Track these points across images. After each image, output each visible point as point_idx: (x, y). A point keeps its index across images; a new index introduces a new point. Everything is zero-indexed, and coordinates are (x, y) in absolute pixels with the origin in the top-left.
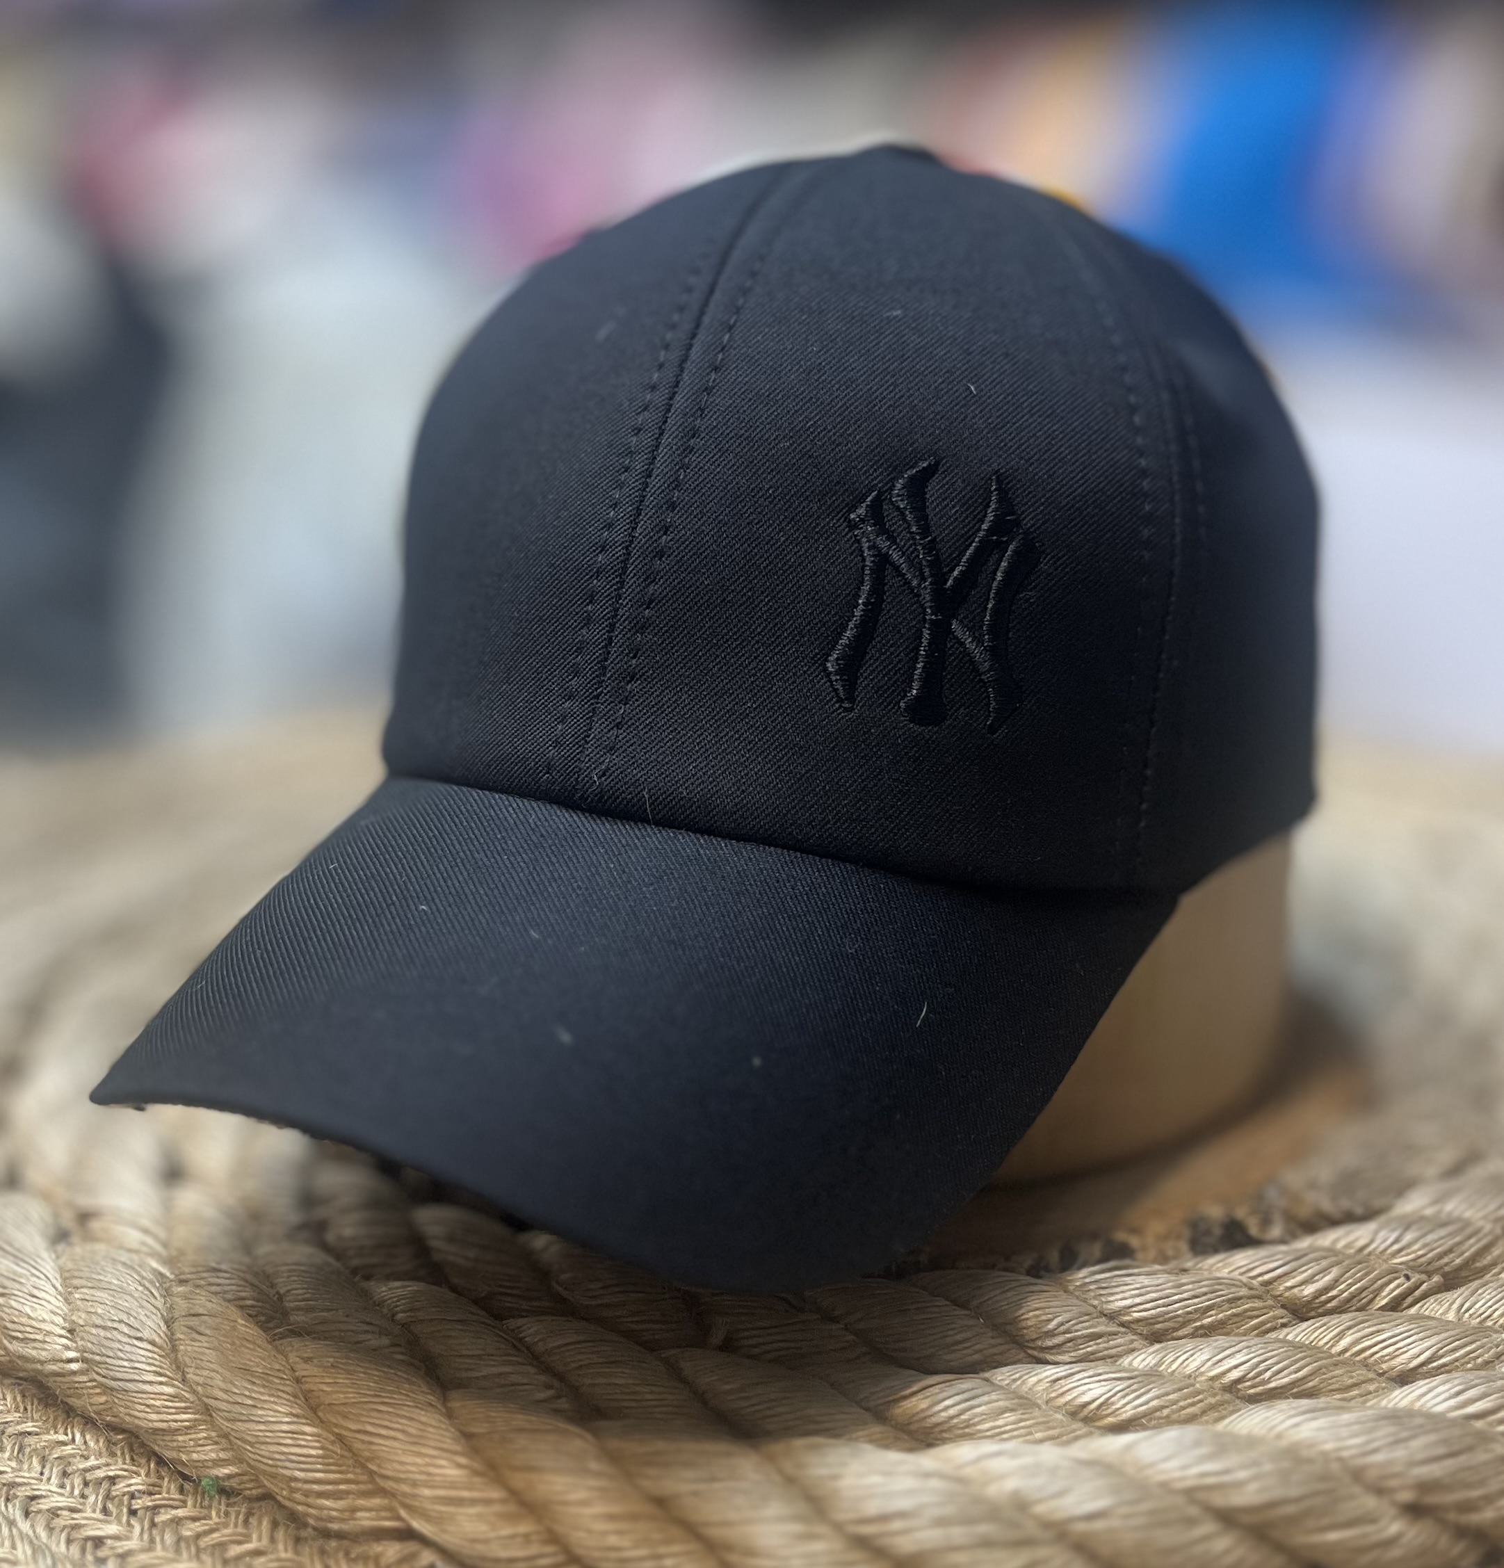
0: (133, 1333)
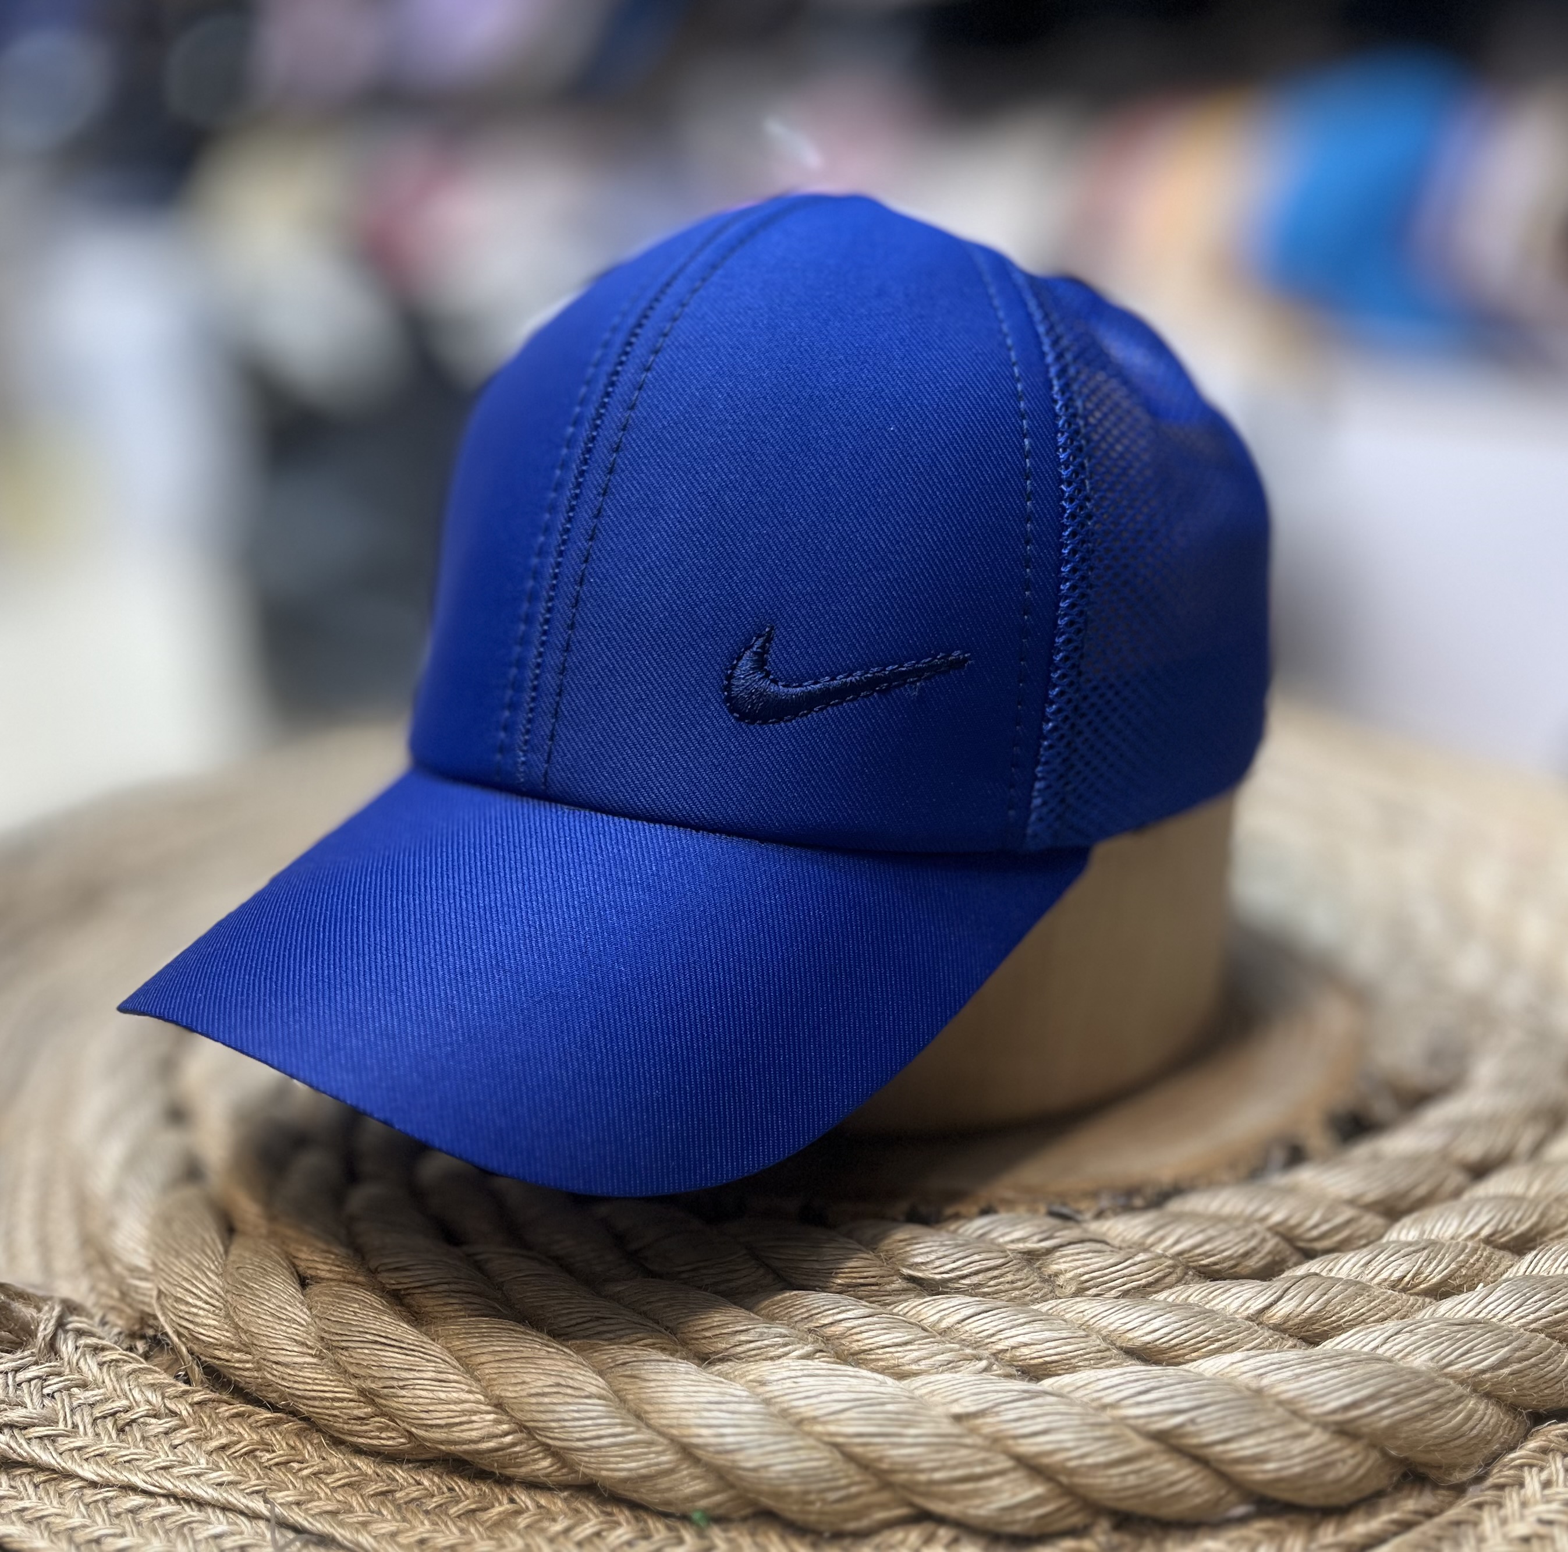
0: (577, 1393)
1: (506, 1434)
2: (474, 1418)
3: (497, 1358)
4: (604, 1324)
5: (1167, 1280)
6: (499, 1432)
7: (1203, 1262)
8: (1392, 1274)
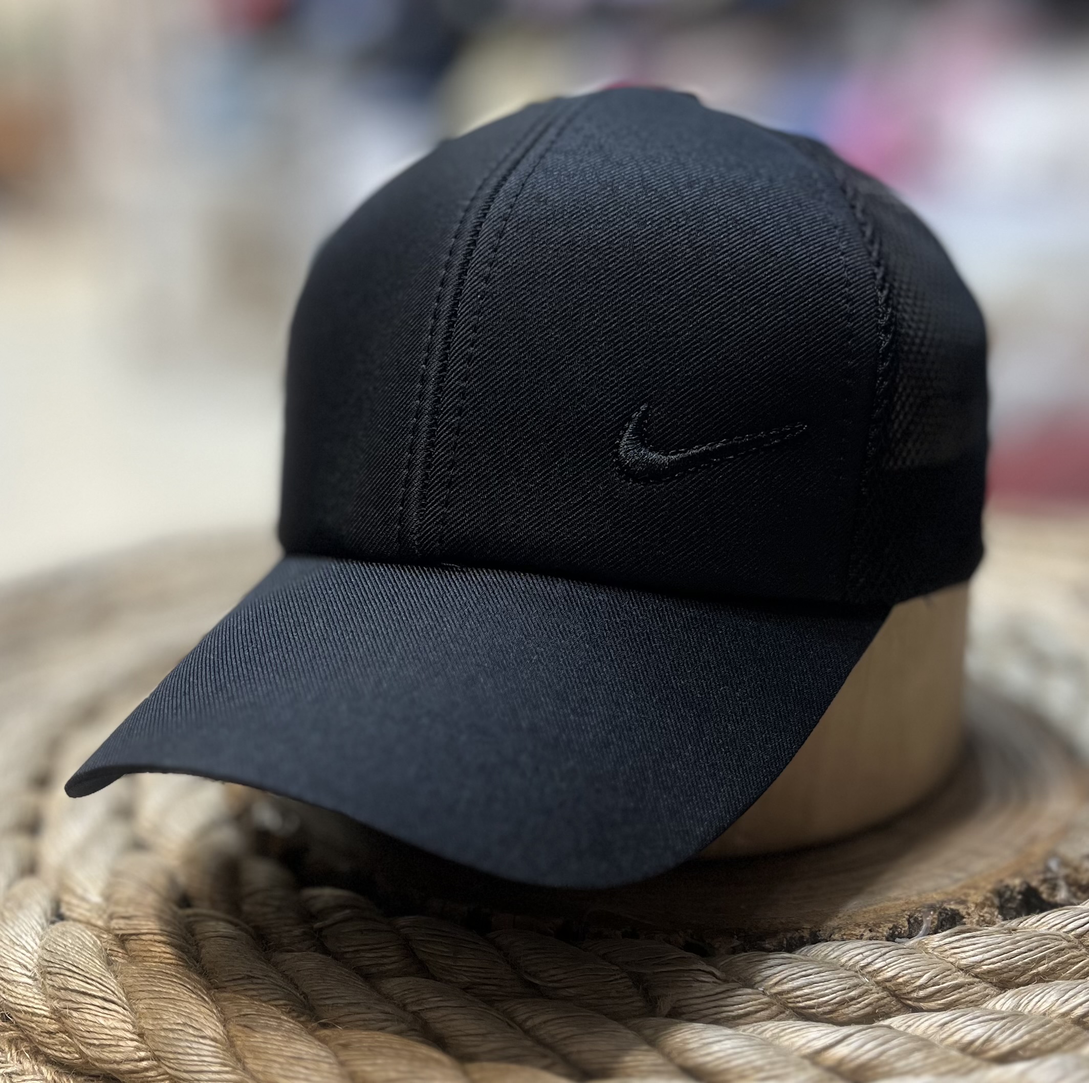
1: (142, 1060)
2: (121, 1043)
3: (151, 996)
4: (252, 983)
5: (758, 1015)
6: (136, 1057)
7: (801, 1005)
8: (962, 1037)
